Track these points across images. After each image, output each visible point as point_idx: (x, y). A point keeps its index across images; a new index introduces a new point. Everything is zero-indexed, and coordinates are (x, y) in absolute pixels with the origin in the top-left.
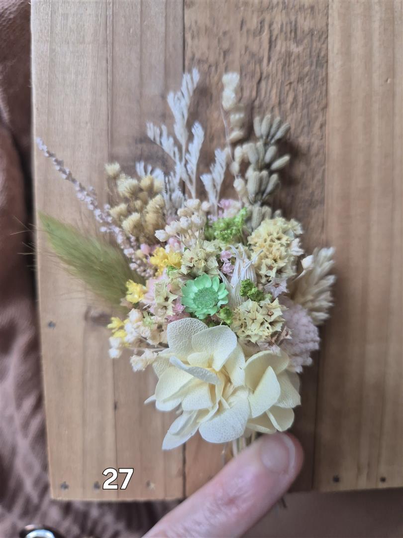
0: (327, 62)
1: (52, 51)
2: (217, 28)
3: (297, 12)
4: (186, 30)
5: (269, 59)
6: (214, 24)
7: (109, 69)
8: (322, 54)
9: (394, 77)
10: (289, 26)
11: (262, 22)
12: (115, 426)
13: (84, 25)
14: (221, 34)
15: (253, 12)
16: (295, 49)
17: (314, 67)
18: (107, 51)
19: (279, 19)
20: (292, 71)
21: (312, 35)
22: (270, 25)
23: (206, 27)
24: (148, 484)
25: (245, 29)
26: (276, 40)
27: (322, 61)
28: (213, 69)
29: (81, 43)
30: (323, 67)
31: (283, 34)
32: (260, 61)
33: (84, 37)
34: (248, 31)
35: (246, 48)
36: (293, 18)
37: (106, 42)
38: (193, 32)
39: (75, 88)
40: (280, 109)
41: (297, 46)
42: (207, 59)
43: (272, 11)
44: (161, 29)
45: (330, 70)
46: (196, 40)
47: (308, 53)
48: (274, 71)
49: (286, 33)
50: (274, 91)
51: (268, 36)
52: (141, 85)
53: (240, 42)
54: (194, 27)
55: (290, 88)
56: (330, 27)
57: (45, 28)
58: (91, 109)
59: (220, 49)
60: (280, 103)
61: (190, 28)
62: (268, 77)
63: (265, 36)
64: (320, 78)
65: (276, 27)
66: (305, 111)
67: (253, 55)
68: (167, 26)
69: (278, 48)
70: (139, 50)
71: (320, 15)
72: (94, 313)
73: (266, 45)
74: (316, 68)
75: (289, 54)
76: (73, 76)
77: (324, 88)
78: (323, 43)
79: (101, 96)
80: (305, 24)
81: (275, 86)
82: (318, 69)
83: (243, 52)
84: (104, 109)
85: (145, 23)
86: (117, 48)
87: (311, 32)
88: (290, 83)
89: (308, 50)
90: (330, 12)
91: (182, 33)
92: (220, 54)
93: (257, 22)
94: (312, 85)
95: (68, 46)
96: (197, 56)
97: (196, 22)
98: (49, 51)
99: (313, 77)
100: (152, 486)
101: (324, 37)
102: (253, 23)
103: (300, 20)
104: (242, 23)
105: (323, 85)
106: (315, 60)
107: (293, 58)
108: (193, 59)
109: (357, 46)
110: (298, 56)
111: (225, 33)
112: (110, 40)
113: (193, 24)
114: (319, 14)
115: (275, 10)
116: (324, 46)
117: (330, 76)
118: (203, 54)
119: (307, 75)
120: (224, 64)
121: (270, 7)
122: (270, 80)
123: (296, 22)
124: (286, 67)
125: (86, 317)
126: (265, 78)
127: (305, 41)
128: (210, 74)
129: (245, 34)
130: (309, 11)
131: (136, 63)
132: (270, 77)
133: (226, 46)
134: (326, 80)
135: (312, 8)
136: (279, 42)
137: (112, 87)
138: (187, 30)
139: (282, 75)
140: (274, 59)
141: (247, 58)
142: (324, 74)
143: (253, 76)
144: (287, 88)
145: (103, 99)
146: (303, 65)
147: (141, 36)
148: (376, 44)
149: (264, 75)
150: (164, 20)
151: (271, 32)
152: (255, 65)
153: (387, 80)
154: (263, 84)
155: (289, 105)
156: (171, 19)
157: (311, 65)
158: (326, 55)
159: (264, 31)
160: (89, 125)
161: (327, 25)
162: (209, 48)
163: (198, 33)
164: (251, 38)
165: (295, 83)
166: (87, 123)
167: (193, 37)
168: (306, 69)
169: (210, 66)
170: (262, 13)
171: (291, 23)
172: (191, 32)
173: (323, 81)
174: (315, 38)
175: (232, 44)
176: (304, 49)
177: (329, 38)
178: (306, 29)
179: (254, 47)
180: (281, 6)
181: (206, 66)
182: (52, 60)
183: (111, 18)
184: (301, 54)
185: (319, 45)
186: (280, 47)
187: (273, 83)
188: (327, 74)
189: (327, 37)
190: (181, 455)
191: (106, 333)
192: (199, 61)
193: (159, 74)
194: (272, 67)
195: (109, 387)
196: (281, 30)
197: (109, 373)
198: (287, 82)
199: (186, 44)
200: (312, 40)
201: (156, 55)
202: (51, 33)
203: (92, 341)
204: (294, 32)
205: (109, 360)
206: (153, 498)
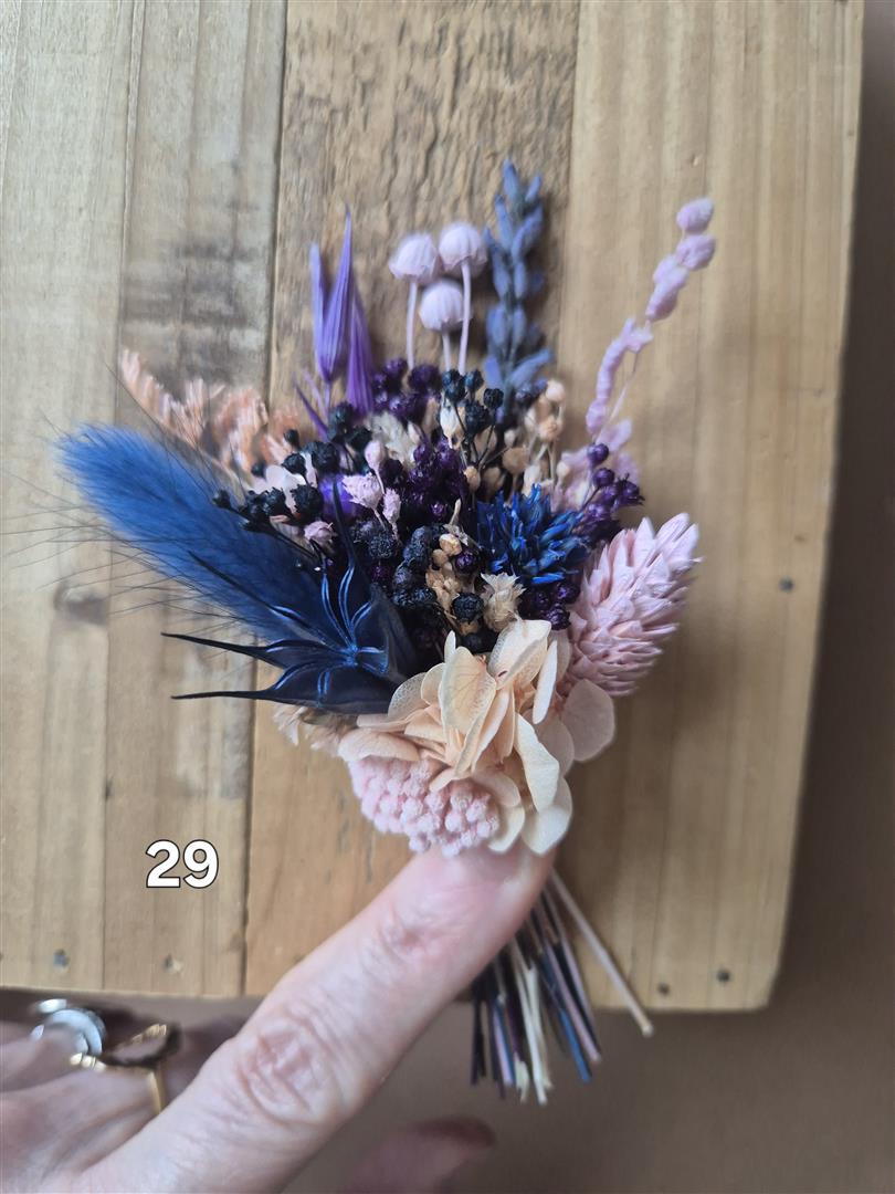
0: (571, 115)
1: (21, 65)
2: (352, 38)
3: (515, 13)
4: (289, 37)
5: (454, 105)
6: (346, 28)
7: (131, 106)
8: (563, 98)
9: (707, 152)
10: (496, 40)
11: (442, 31)
12: (105, 832)
13: (87, 18)
14: (358, 49)
15: (425, 9)
16: (506, 87)
17: (543, 125)
18: (129, 69)
19: (477, 24)
20: (499, 130)
21: (544, 61)
22: (459, 37)
23: (330, 33)
24: (168, 963)
25: (407, 42)
26: (469, 66)
27: (561, 114)
28: (340, 116)
29: (80, 52)
30: (562, 125)
31: (484, 55)
32: (435, 110)
33: (85, 41)
34: (413, 47)
35: (408, 80)
36: (505, 25)
37: (128, 54)
38: (303, 41)
39: (60, 139)
40: (471, 204)
41: (512, 82)
42: (329, 96)
43: (464, 9)
44: (239, 33)
45: (577, 133)
46: (308, 58)
47: (534, 96)
48: (463, 129)
49: (489, 54)
50: (461, 169)
51: (455, 57)
52: (194, 141)
53: (396, 68)
54: (305, 32)
55: (494, 164)
56: (580, 47)
57: (11, 20)
58: (90, 183)
59: (356, 77)
60: (471, 193)
61: (298, 34)
62: (449, 138)
63: (448, 57)
64: (555, 147)
65: (470, 43)
67: (420, 94)
68: (251, 29)
69: (473, 82)
70: (192, 72)
71: (562, 21)
72: (73, 594)
73: (447, 75)
74: (549, 125)
75: (494, 97)
76: (59, 116)
77: (563, 169)
78: (566, 78)
79: (111, 157)
80: (530, 37)
81: (463, 155)
82: (553, 130)
83: (402, 86)
84: (117, 185)
85: (209, 20)
86: (149, 65)
87: (541, 55)
88: (494, 155)
89: (535, 91)
90: (582, 17)
91: (281, 43)
92: (354, 89)
93: (433, 30)
94: (539, 160)
95: (53, 59)
96: (309, 90)
97: (310, 24)
98: (14, 65)
99: (541, 146)
100: (177, 966)
101: (567, 65)
102: (424, 31)
103: (521, 28)
104: (403, 31)
105: (561, 160)
106: (546, 112)
107: (501, 104)
108: (300, 95)
109: (635, 89)
110: (513, 102)
111: (366, 48)
112: (136, 49)
113: (304, 25)
114: (559, 17)
115: (469, 8)
116: (567, 84)
117: (577, 143)
118: (320, 86)
119: (529, 140)
120: (362, 109)
122: (453, 148)
123: (511, 32)
124: (488, 121)
125: (58, 600)
126: (444, 141)
127: (529, 73)
128: (333, 127)
129: (407, 52)
130: (540, 12)
131: (185, 97)
132: (455, 139)
133: (367, 72)
134: (567, 151)
135: (546, 7)
136: (475, 72)
137: (135, 146)
139: (478, 137)
140: (463, 103)
141: (407, 100)
142: (564, 138)
143: (418, 137)
144: (489, 163)
145: (116, 166)
146: (521, 121)
147: (199, 44)
148: (674, 82)
149: (442, 136)
150: (246, 16)
151: (459, 50)
152: (425, 115)
153: (692, 160)
154: (439, 152)
155: (489, 197)
156: (261, 14)
157: (538, 121)
158: (570, 103)
159: (445, 49)
160: (84, 213)
161: (575, 42)
162: (332, 75)
163: (313, 46)
164: (418, 61)
165: (504, 155)
166: (81, 210)
167: (302, 53)
168: (528, 128)
169: (333, 112)
170: (443, 14)
171: (501, 34)
172: (299, 40)
173: (562, 153)
174: (549, 68)
175: (379, 69)
176: (525, 88)
177: (578, 68)
178: (532, 49)
179: (423, 78)
181: (325, 112)
182: (20, 83)
183: (142, 7)
184: (519, 98)
185: (556, 84)
186: (477, 80)
187: (458, 151)
188: (570, 140)
189: (574, 66)
190: (239, 904)
191: (96, 636)
192: (313, 101)
193: (231, 121)
194: (458, 121)
195: (96, 750)
196: (481, 48)
197: (98, 720)
198: (489, 152)
199: (288, 65)
200: (542, 70)
201: (226, 83)
202: (22, 29)
203: (67, 651)
204: (506, 54)
205: (98, 694)
206: (176, 994)
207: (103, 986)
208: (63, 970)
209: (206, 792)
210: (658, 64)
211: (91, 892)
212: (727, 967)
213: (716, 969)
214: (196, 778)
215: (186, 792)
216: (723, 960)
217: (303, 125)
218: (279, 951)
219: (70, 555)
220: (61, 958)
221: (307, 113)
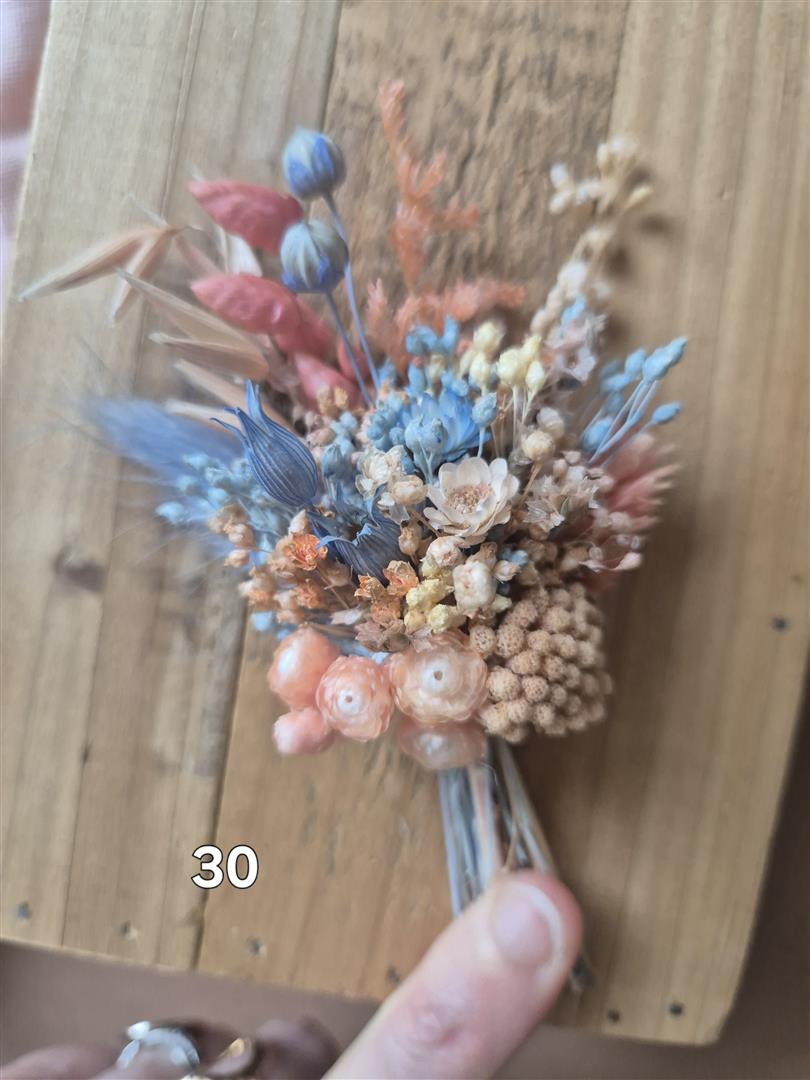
1: (82, 52)
2: (399, 51)
3: (559, 39)
4: (338, 46)
5: (492, 121)
6: (393, 42)
7: (181, 100)
8: (598, 124)
9: (737, 187)
10: (539, 63)
11: (487, 51)
12: (80, 795)
13: (148, 15)
14: (404, 62)
15: (472, 28)
16: (545, 108)
17: (576, 150)
18: (183, 64)
19: (522, 46)
20: (533, 150)
21: (583, 87)
22: (502, 58)
23: (377, 45)
24: (125, 929)
25: (451, 58)
26: (511, 85)
27: (594, 138)
29: (137, 46)
31: (525, 77)
32: (472, 123)
33: (145, 36)
34: (457, 64)
35: (449, 95)
36: (549, 48)
37: (183, 49)
38: (351, 50)
40: (499, 218)
41: (551, 104)
42: (371, 104)
43: (511, 32)
44: (290, 38)
46: (354, 67)
47: (570, 120)
48: (498, 145)
49: (530, 77)
50: (492, 183)
51: (496, 78)
52: (237, 135)
53: (438, 82)
54: (354, 42)
55: (525, 181)
56: (620, 77)
57: (78, 11)
58: (134, 169)
60: (500, 208)
61: (347, 43)
62: (482, 154)
63: (489, 77)
64: (587, 170)
65: (514, 62)
66: (548, 230)
67: (459, 109)
68: (302, 34)
69: (512, 102)
70: (242, 72)
71: (605, 50)
72: (74, 559)
73: (487, 95)
74: (582, 148)
75: (531, 116)
76: (112, 104)
78: (603, 106)
79: (157, 146)
80: (572, 61)
81: (495, 173)
82: (586, 153)
83: (442, 101)
84: (158, 172)
85: (263, 24)
86: (202, 63)
87: (582, 81)
88: (527, 173)
89: (571, 115)
90: (626, 47)
91: (330, 51)
93: (478, 49)
95: (113, 48)
96: (353, 96)
97: (360, 35)
98: (76, 53)
99: (573, 167)
100: (134, 933)
101: (606, 93)
102: (469, 47)
103: (564, 55)
104: (449, 47)
106: (580, 136)
107: (539, 125)
108: (342, 101)
109: (671, 120)
110: (550, 123)
111: (412, 61)
112: (191, 45)
113: (354, 37)
114: (602, 46)
115: (516, 31)
116: (604, 112)
118: (363, 94)
121: (508, 24)
122: (486, 164)
123: (555, 56)
124: (522, 142)
125: (58, 564)
126: (479, 155)
127: (568, 97)
128: (372, 134)
129: (451, 68)
130: (583, 40)
131: (232, 93)
132: (489, 155)
133: (410, 85)
135: (590, 36)
136: (515, 91)
137: (180, 135)
138: (340, 47)
139: (511, 155)
140: (503, 117)
141: (446, 113)
143: (453, 148)
144: (521, 180)
145: (159, 153)
146: (556, 142)
147: (252, 46)
148: (711, 117)
149: (478, 149)
150: (299, 22)
151: (501, 69)
152: (462, 130)
153: (722, 194)
154: (472, 167)
155: (517, 213)
156: (314, 22)
157: (573, 145)
158: (606, 129)
159: (488, 68)
161: (616, 72)
162: (376, 85)
163: (360, 55)
164: (461, 78)
165: (536, 174)
166: (123, 193)
167: (349, 61)
168: (562, 149)
169: (374, 119)
170: (490, 33)
171: (544, 58)
172: (347, 50)
174: (589, 94)
175: (422, 83)
176: (562, 111)
177: (616, 98)
178: (573, 74)
179: (464, 90)
180: (529, 24)
181: (364, 119)
182: (79, 70)
183: (202, 8)
184: (555, 121)
185: (594, 110)
186: (518, 98)
187: (492, 167)
189: (612, 96)
191: (91, 603)
192: (355, 108)
193: (274, 119)
194: (495, 138)
195: (78, 713)
196: (523, 69)
197: (84, 684)
198: (521, 171)
199: (335, 72)
200: (580, 96)
201: (273, 84)
202: (87, 20)
203: (62, 614)
204: (548, 76)
205: (86, 659)
206: (130, 961)
207: (62, 944)
208: (24, 922)
209: (179, 767)
210: (696, 99)
211: (59, 851)
212: (681, 1000)
213: (669, 1001)
214: (171, 754)
215: (160, 766)
216: (677, 994)
217: (343, 129)
218: (235, 930)
219: (74, 521)
220: (25, 911)
221: (348, 119)
